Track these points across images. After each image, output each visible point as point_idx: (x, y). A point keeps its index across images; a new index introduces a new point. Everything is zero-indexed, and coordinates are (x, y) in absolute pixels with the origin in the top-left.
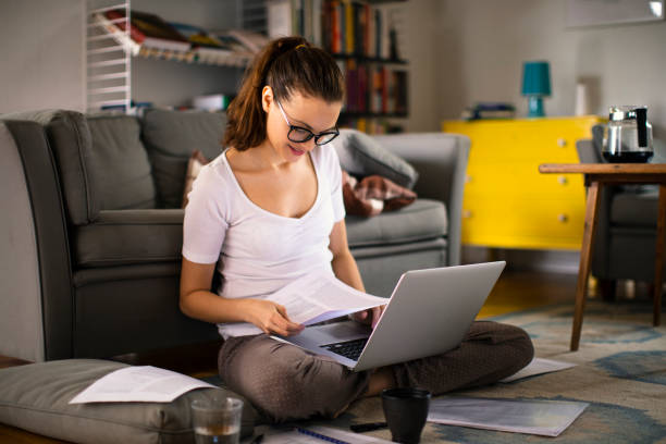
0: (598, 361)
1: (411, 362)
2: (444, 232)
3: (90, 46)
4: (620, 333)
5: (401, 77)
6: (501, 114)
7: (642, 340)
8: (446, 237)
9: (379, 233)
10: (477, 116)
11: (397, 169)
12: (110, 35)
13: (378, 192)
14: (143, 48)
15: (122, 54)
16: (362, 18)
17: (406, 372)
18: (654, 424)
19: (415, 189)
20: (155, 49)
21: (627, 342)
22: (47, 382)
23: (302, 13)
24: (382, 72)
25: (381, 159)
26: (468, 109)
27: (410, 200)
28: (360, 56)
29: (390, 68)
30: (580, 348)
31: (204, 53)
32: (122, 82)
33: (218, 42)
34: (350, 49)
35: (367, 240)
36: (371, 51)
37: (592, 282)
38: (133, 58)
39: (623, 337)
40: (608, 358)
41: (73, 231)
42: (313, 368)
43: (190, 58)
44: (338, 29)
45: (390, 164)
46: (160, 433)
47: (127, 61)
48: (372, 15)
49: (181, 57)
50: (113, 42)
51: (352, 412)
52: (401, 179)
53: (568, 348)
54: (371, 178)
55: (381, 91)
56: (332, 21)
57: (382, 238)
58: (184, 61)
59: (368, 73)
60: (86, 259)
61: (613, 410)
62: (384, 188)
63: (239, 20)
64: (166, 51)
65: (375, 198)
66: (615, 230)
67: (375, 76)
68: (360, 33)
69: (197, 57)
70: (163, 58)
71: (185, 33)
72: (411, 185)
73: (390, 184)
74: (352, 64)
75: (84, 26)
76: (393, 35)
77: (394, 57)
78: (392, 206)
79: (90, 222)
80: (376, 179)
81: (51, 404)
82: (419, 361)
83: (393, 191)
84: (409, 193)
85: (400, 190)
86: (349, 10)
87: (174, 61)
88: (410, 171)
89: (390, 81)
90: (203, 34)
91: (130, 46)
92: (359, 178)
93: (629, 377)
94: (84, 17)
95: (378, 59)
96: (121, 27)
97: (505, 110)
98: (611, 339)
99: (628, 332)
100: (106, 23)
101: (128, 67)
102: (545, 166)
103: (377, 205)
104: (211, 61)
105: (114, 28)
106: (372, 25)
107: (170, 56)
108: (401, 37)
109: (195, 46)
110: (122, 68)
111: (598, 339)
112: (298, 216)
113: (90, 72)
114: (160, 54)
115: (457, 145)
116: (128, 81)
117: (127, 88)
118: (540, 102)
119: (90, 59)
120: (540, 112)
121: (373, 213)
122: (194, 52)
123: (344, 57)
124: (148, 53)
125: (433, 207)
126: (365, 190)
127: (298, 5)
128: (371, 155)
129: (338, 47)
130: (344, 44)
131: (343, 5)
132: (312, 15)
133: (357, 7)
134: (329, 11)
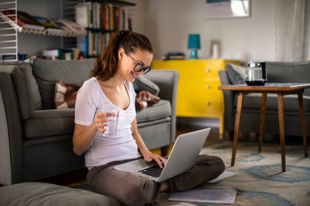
1: (175, 177)
2: (170, 114)
6: (179, 57)
7: (258, 160)
8: (170, 116)
9: (146, 117)
10: (168, 58)
11: (152, 87)
12: (6, 22)
13: (145, 98)
14: (24, 29)
15: (13, 31)
16: (117, 13)
17: (174, 181)
18: (285, 200)
19: (159, 96)
20: (29, 29)
21: (252, 161)
23: (92, 11)
26: (164, 55)
27: (158, 101)
30: (235, 165)
31: (50, 30)
32: (14, 44)
33: (55, 25)
34: (112, 28)
35: (141, 120)
36: (121, 28)
38: (19, 33)
39: (249, 159)
41: (23, 122)
43: (44, 33)
44: (107, 19)
45: (149, 85)
47: (16, 34)
48: (121, 12)
49: (40, 32)
50: (9, 25)
52: (153, 92)
53: (230, 165)
54: (142, 92)
57: (147, 119)
58: (42, 34)
62: (147, 96)
63: (62, 14)
64: (34, 30)
65: (144, 101)
68: (116, 20)
69: (47, 33)
70: (32, 33)
71: (40, 21)
72: (157, 94)
73: (150, 94)
74: (113, 34)
76: (130, 21)
78: (150, 104)
79: (30, 118)
80: (144, 92)
82: (179, 175)
83: (151, 98)
84: (158, 98)
85: (153, 96)
86: (112, 10)
87: (37, 34)
88: (157, 88)
90: (48, 22)
91: (17, 28)
92: (138, 92)
93: (263, 178)
96: (12, 19)
97: (181, 55)
100: (4, 16)
101: (17, 37)
102: (221, 87)
103: (145, 104)
104: (53, 34)
105: (8, 19)
106: (121, 17)
107: (36, 32)
108: (133, 22)
109: (46, 27)
110: (14, 38)
111: (239, 160)
112: (125, 109)
114: (31, 31)
115: (174, 75)
116: (17, 44)
117: (16, 47)
118: (196, 52)
120: (196, 57)
121: (144, 107)
122: (46, 30)
123: (110, 31)
124: (26, 31)
125: (166, 104)
126: (140, 98)
127: (90, 8)
128: (142, 81)
129: (107, 28)
130: (110, 26)
131: (109, 8)
132: (96, 12)
133: (115, 9)
134: (103, 11)
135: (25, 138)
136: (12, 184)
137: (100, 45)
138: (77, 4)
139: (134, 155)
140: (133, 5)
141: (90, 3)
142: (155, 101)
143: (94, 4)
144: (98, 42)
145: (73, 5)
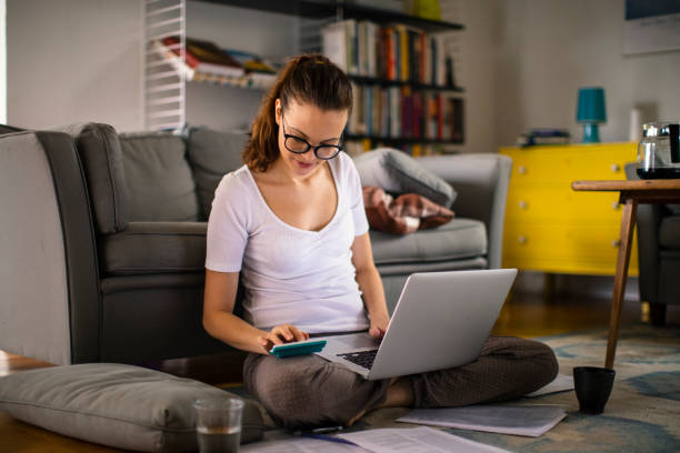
0: (630, 379)
2: (484, 251)
3: (149, 71)
4: (662, 354)
5: (458, 105)
6: (556, 139)
8: (485, 256)
9: (415, 251)
10: (531, 143)
11: (434, 188)
12: (166, 61)
13: (414, 210)
14: (198, 73)
15: (176, 79)
16: (418, 46)
17: (424, 383)
18: (671, 439)
19: (453, 208)
20: (209, 75)
22: (66, 383)
23: (356, 41)
24: (437, 100)
25: (417, 177)
26: (523, 135)
27: (448, 219)
28: (415, 83)
29: (445, 96)
31: (257, 79)
32: (176, 106)
33: (272, 68)
34: (405, 76)
35: (401, 257)
36: (427, 78)
37: (646, 308)
38: (189, 84)
39: (662, 359)
40: (641, 377)
41: (101, 239)
42: (323, 373)
43: (244, 83)
44: (393, 56)
45: (427, 182)
46: (165, 432)
47: (181, 85)
48: (427, 42)
49: (234, 82)
50: (169, 68)
51: (368, 420)
52: (439, 198)
54: (407, 196)
55: (437, 118)
56: (387, 49)
57: (418, 256)
58: (238, 86)
59: (423, 101)
60: (113, 267)
61: (632, 425)
62: (420, 206)
64: (220, 76)
65: (410, 215)
66: (663, 254)
67: (431, 103)
68: (415, 60)
69: (250, 83)
70: (217, 84)
71: (239, 59)
72: (449, 204)
73: (427, 202)
74: (407, 91)
75: (142, 54)
76: (449, 63)
77: (451, 84)
78: (428, 224)
80: (413, 197)
81: (68, 402)
82: (438, 372)
83: (429, 209)
84: (447, 211)
85: (437, 208)
86: (404, 38)
87: (228, 86)
88: (449, 191)
89: (446, 108)
90: (258, 60)
91: (185, 71)
92: (395, 195)
93: (659, 395)
94: (143, 44)
95: (434, 86)
96: (176, 52)
97: (560, 136)
98: (649, 360)
99: (670, 353)
100: (163, 50)
101: (183, 92)
102: (578, 183)
103: (412, 223)
105: (170, 54)
106: (428, 53)
107: (224, 81)
108: (456, 65)
109: (248, 71)
110: (176, 92)
111: (636, 359)
112: (318, 229)
113: (148, 97)
114: (214, 79)
115: (498, 165)
116: (183, 105)
117: (181, 112)
118: (595, 128)
119: (149, 84)
120: (595, 138)
121: (408, 230)
122: (249, 77)
123: (399, 84)
124: (202, 78)
125: (472, 226)
126: (399, 208)
127: (352, 33)
128: (408, 173)
129: (393, 75)
130: (399, 71)
131: (397, 33)
132: (366, 42)
133: (412, 36)
134: (383, 39)
135: (104, 272)
136: (73, 362)
137: (375, 114)
138: (324, 26)
139: (345, 323)
140: (457, 27)
141: (351, 23)
142: (439, 219)
143: (361, 26)
144: (371, 107)
145: (317, 28)
